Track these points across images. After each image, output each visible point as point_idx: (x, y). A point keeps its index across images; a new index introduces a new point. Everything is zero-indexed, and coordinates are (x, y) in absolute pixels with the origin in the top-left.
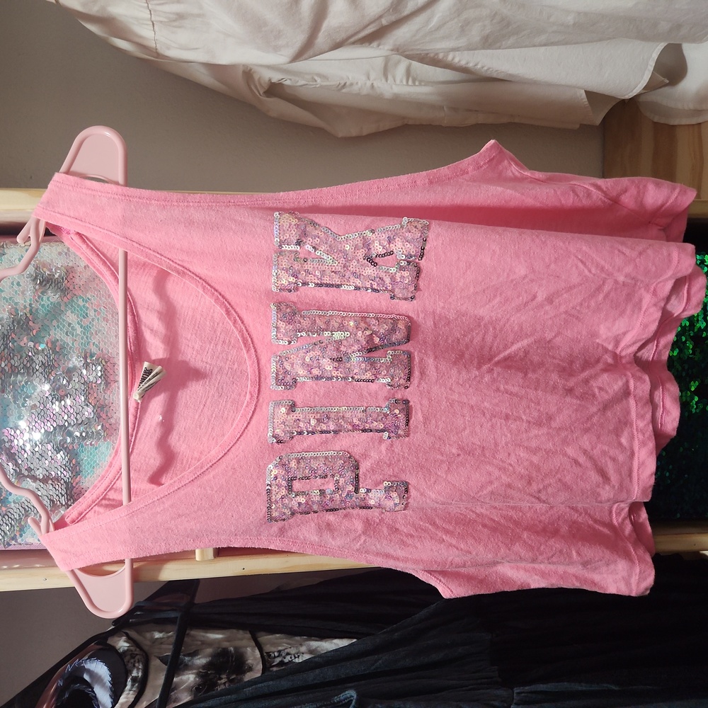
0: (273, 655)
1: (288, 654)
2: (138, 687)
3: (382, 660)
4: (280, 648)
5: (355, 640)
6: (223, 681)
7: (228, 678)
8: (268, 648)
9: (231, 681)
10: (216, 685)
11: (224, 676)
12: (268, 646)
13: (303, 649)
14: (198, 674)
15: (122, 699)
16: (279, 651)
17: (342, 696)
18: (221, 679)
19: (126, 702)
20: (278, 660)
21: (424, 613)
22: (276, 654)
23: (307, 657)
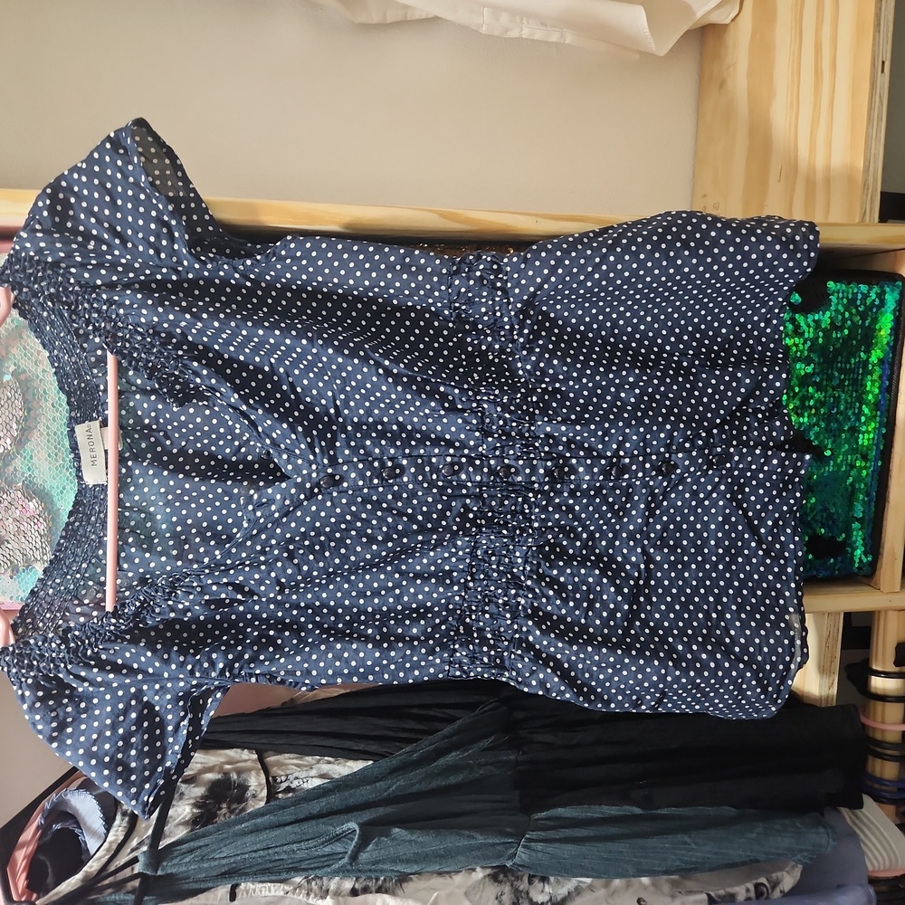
0: (279, 780)
1: (297, 778)
2: (128, 823)
3: (396, 785)
4: (288, 772)
5: (371, 762)
6: (224, 811)
7: (229, 808)
8: (275, 771)
9: (232, 812)
10: (216, 816)
11: (224, 806)
12: (275, 769)
13: (313, 773)
14: (196, 805)
15: (111, 837)
16: (287, 776)
17: (345, 827)
18: (220, 809)
19: (116, 840)
20: (284, 786)
21: (448, 729)
22: (283, 778)
23: (317, 782)
